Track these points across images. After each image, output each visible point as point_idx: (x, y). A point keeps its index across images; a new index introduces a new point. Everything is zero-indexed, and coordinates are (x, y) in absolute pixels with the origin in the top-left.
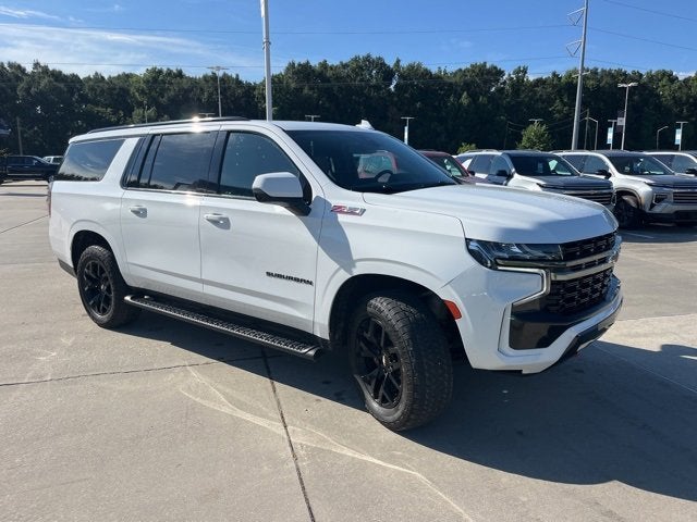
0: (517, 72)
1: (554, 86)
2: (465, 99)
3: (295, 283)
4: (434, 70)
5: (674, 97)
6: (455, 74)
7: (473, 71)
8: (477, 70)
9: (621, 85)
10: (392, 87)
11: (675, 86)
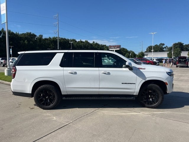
0: (40, 36)
1: (50, 41)
2: (26, 42)
3: (131, 84)
4: (15, 33)
5: (77, 46)
6: (22, 34)
7: (28, 35)
8: (29, 34)
9: (70, 42)
10: (1, 36)
11: (77, 43)
